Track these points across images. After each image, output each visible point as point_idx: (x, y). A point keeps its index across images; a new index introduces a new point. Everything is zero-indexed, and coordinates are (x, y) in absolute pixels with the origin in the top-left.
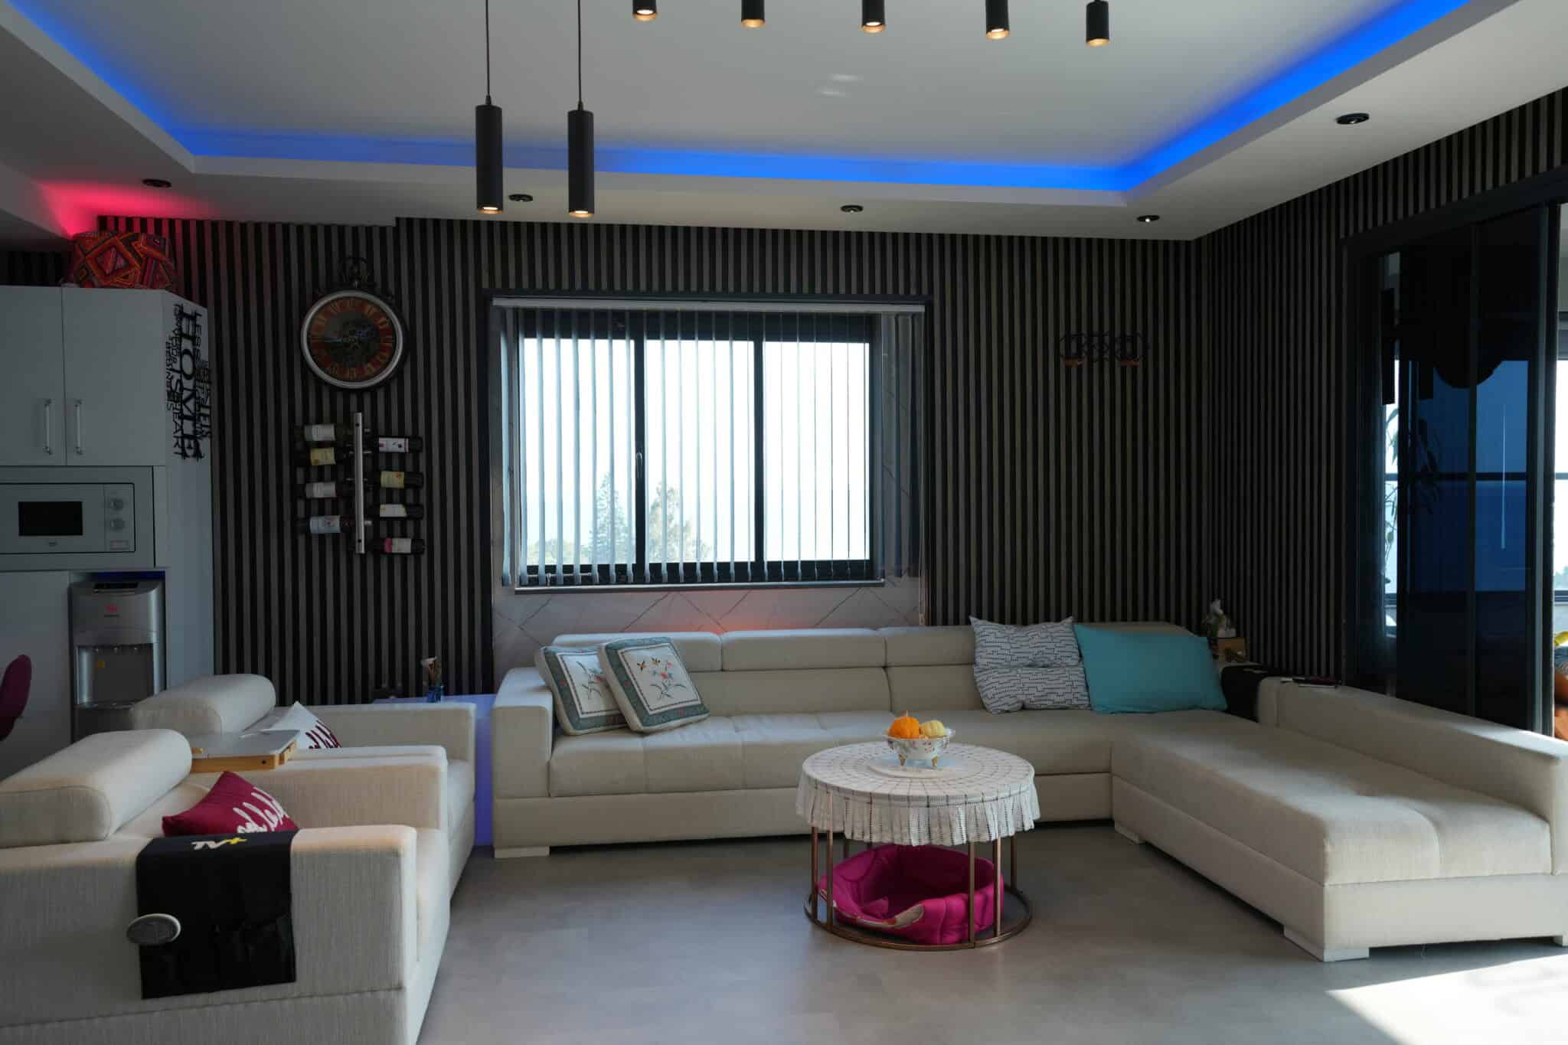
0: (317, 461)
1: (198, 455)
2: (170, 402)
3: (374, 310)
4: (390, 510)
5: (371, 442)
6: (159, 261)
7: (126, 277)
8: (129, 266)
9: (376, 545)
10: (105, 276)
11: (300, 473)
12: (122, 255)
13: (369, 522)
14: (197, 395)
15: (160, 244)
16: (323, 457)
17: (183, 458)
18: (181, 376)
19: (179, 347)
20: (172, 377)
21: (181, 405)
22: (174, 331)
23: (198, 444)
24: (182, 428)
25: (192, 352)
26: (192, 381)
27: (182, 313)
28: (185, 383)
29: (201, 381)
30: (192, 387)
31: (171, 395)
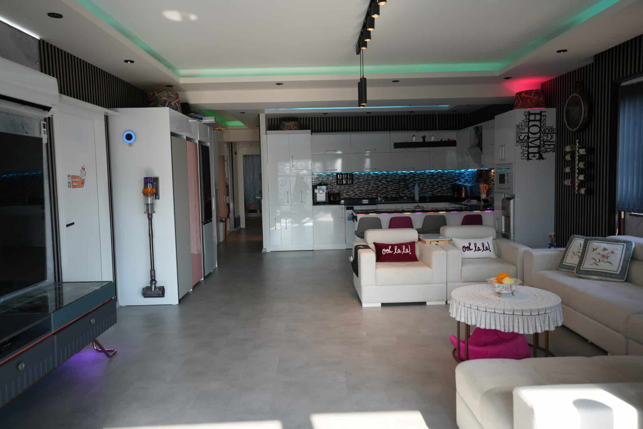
0: (567, 159)
1: (541, 158)
2: (518, 144)
3: (578, 99)
4: (581, 177)
6: (527, 98)
8: (519, 102)
13: (579, 182)
14: (542, 139)
15: (529, 93)
16: (568, 157)
17: (528, 160)
18: (528, 134)
19: (527, 125)
20: (521, 135)
21: (528, 144)
22: (523, 121)
23: (542, 155)
24: (528, 151)
25: (539, 125)
26: (539, 134)
27: (530, 114)
28: (531, 135)
29: (547, 133)
30: (538, 137)
31: (519, 141)
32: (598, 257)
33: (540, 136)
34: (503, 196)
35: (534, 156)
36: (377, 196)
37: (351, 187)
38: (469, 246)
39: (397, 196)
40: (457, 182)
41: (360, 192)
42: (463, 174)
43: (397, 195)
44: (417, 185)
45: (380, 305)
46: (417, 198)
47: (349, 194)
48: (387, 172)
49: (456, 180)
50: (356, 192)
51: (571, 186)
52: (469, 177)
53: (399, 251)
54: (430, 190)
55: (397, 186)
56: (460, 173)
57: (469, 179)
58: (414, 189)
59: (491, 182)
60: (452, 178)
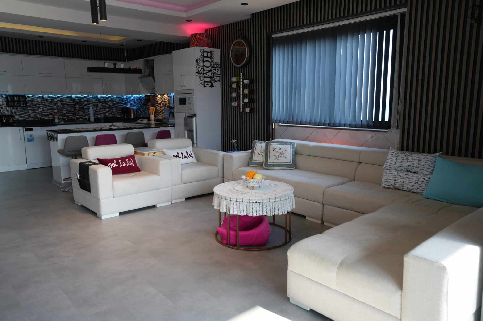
1: (212, 86)
2: (197, 74)
4: (246, 100)
5: (243, 81)
6: (201, 39)
7: (194, 44)
9: (244, 110)
12: (194, 40)
13: (243, 103)
14: (212, 71)
15: (202, 35)
16: (234, 86)
17: (204, 87)
18: (204, 67)
19: (203, 60)
20: (199, 68)
21: (204, 74)
22: (200, 56)
23: (212, 84)
24: (204, 80)
25: (210, 61)
26: (210, 68)
27: (204, 52)
28: (205, 68)
29: (215, 68)
30: (210, 70)
31: (198, 72)
32: (277, 154)
33: (211, 69)
34: (184, 115)
35: (208, 84)
36: (54, 118)
37: (24, 109)
38: (177, 155)
39: (73, 118)
40: (125, 106)
41: (35, 114)
42: (129, 99)
43: (74, 116)
44: (91, 108)
45: (118, 214)
46: (92, 119)
47: (23, 116)
48: (61, 96)
49: (124, 104)
50: (30, 114)
51: (238, 107)
52: (134, 102)
53: (124, 165)
54: (102, 113)
55: (73, 109)
56: (127, 99)
57: (134, 103)
58: (89, 111)
59: (157, 106)
60: (121, 102)
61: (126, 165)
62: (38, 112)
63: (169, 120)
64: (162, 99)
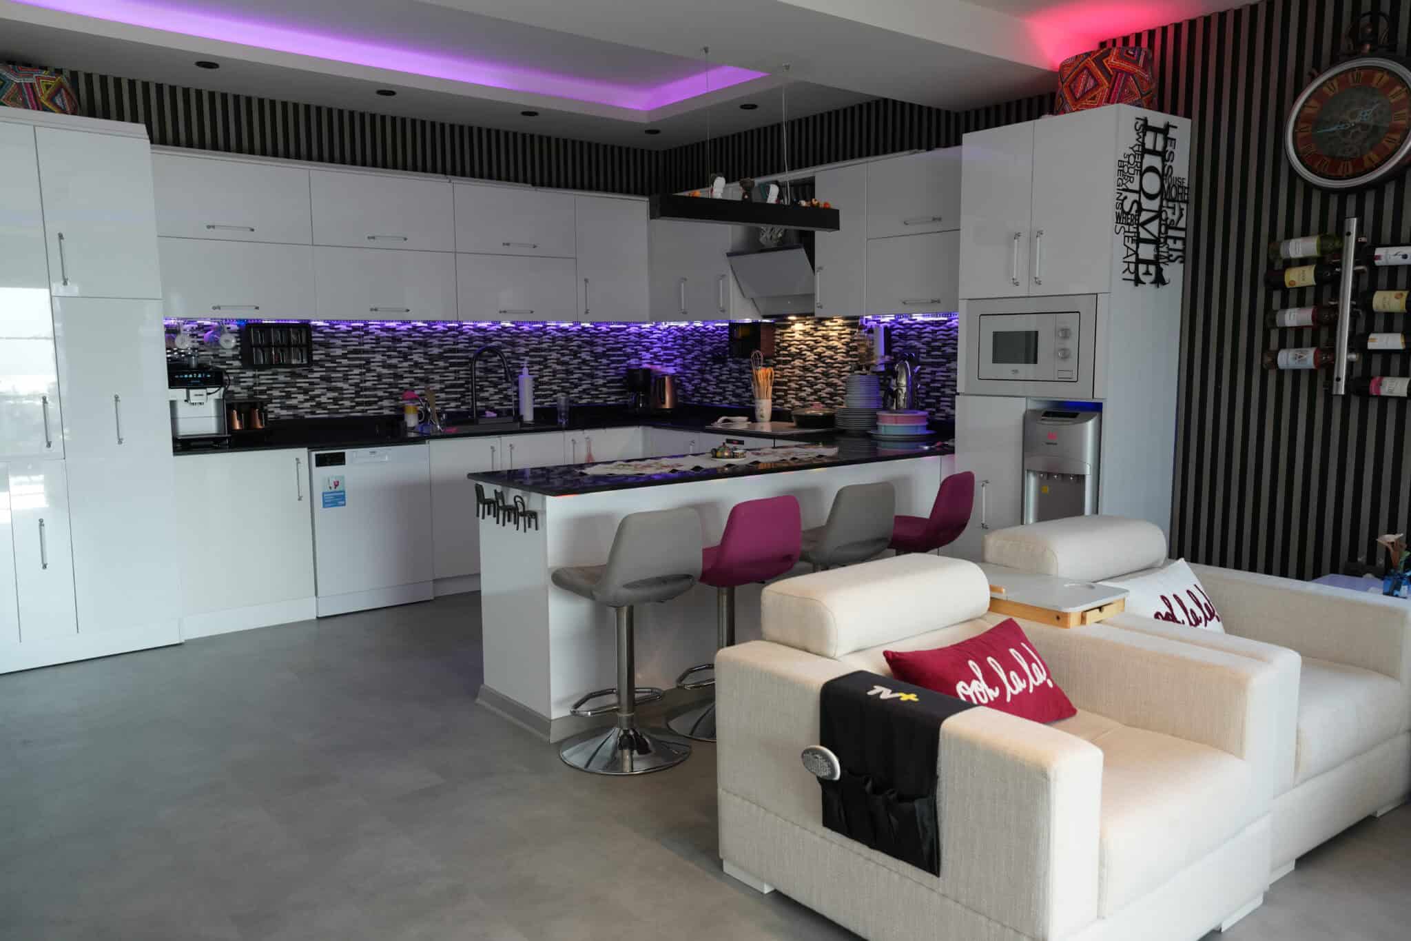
0: (1292, 282)
1: (1159, 280)
2: (1119, 226)
3: (1386, 78)
4: (1382, 341)
5: (1365, 255)
6: (1129, 73)
7: (1093, 98)
8: (1097, 85)
9: (1360, 385)
10: (1076, 101)
11: (1277, 297)
12: (1093, 76)
13: (1354, 357)
14: (1164, 216)
16: (1300, 277)
17: (1136, 285)
18: (1140, 196)
19: (1139, 164)
20: (1126, 198)
21: (1138, 228)
22: (1132, 148)
23: (1162, 270)
24: (1136, 253)
25: (1160, 169)
26: (1157, 201)
27: (1145, 127)
28: (1146, 203)
29: (1173, 200)
30: (1156, 208)
31: (1122, 217)
33: (1161, 206)
34: (1019, 406)
35: (1147, 273)
36: (401, 410)
37: (300, 376)
38: (1169, 611)
39: (463, 408)
40: (633, 361)
41: (335, 395)
42: (648, 338)
43: (464, 403)
44: (525, 371)
46: (528, 416)
47: (294, 402)
48: (425, 325)
49: (629, 356)
50: (319, 396)
52: (666, 348)
53: (1020, 686)
54: (560, 388)
55: (462, 374)
56: (640, 335)
57: (662, 353)
58: (517, 384)
59: (786, 362)
60: (620, 349)
61: (1024, 685)
62: (345, 386)
63: (878, 424)
64: (812, 335)
